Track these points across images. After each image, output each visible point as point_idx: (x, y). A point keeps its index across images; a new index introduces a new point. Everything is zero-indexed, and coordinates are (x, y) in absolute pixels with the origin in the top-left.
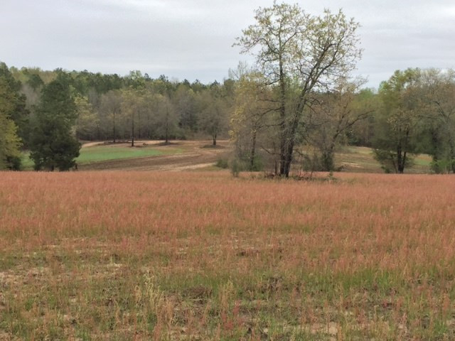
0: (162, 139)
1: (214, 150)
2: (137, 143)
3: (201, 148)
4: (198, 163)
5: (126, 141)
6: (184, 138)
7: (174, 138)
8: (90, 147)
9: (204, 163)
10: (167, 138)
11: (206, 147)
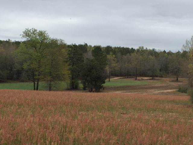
0: (151, 77)
1: (177, 83)
2: (138, 78)
3: (170, 81)
4: (168, 89)
5: (133, 77)
6: (162, 77)
7: (157, 77)
8: (116, 79)
9: (171, 89)
10: (153, 76)
11: (172, 81)
